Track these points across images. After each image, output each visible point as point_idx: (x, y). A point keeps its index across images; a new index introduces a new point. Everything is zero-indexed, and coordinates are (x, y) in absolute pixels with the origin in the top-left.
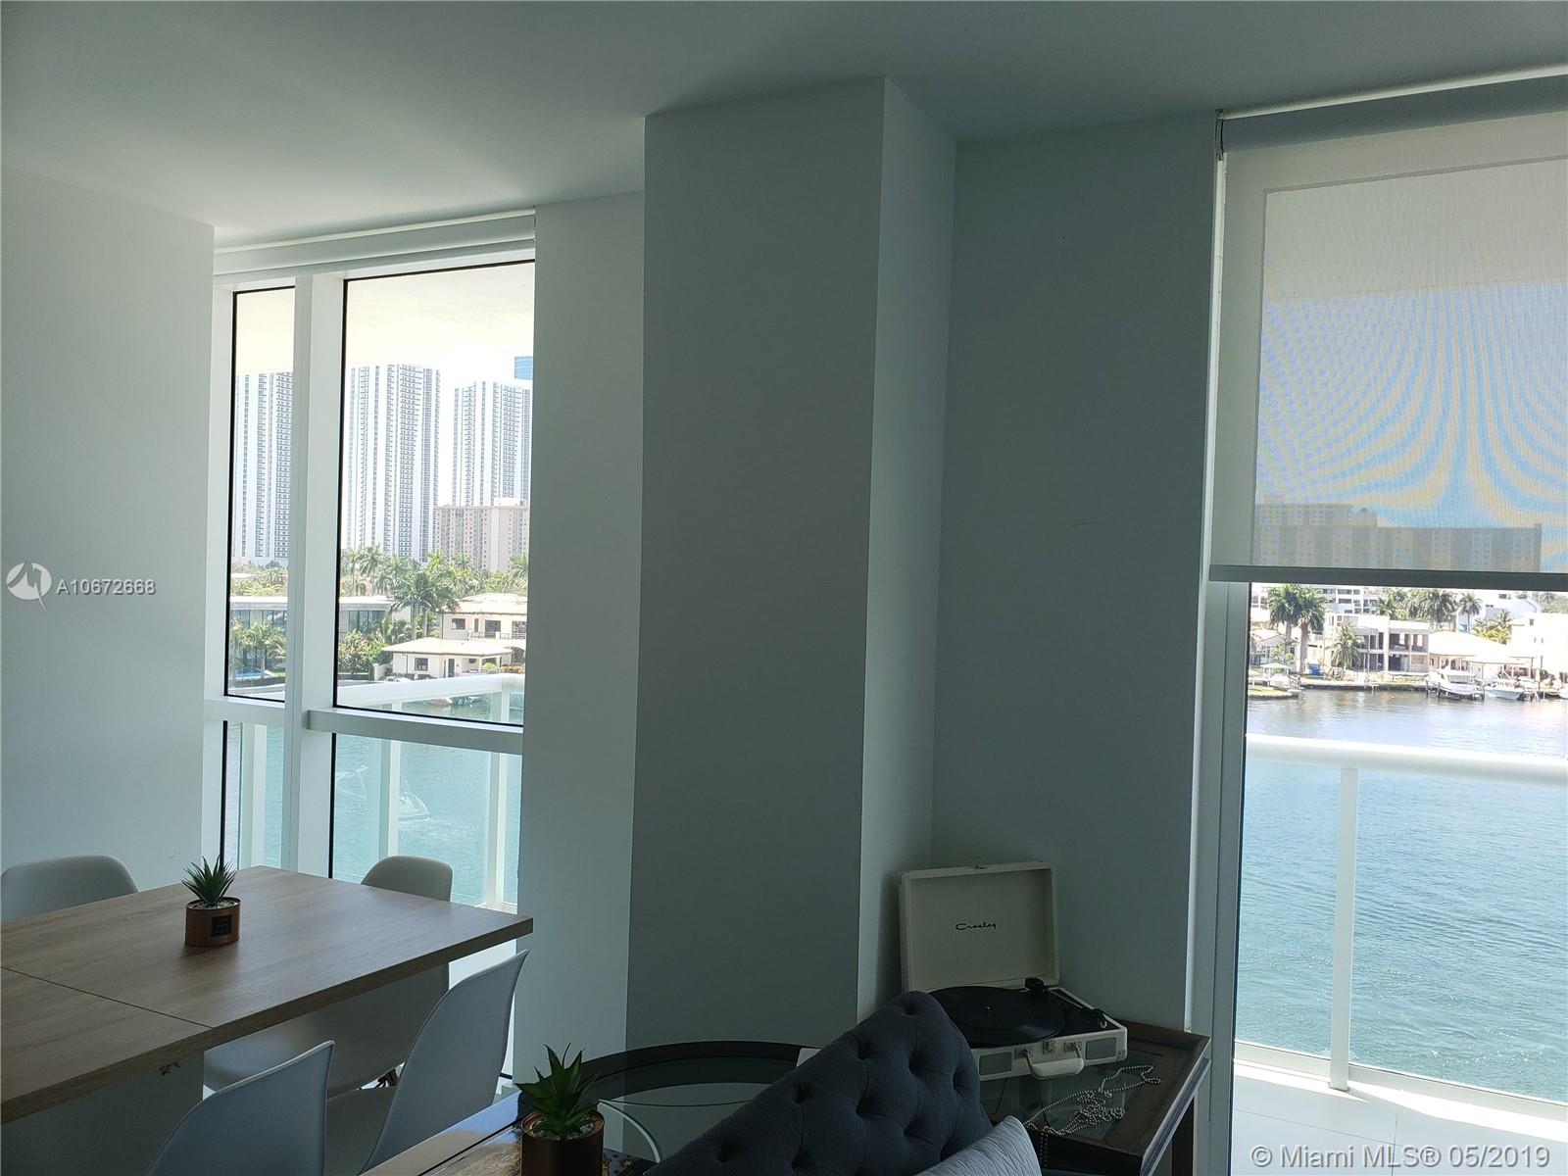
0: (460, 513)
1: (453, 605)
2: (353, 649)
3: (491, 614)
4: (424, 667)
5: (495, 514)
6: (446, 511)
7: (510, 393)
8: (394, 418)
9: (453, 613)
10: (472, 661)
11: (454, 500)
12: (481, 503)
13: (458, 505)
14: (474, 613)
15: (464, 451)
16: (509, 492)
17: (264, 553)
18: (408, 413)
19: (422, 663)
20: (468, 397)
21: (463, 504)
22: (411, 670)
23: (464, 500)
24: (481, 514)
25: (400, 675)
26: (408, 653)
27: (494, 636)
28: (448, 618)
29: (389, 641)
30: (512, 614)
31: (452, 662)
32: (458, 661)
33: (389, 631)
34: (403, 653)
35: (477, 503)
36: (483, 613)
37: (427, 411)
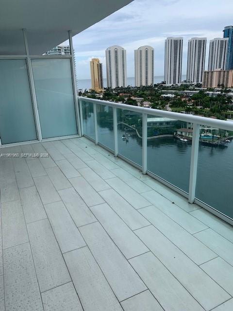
5: (215, 73)
6: (205, 72)
7: (222, 42)
8: (196, 53)
13: (209, 71)
16: (220, 67)
18: (199, 51)
22: (180, 134)
31: (186, 133)
34: (179, 131)
35: (212, 70)
37: (203, 49)
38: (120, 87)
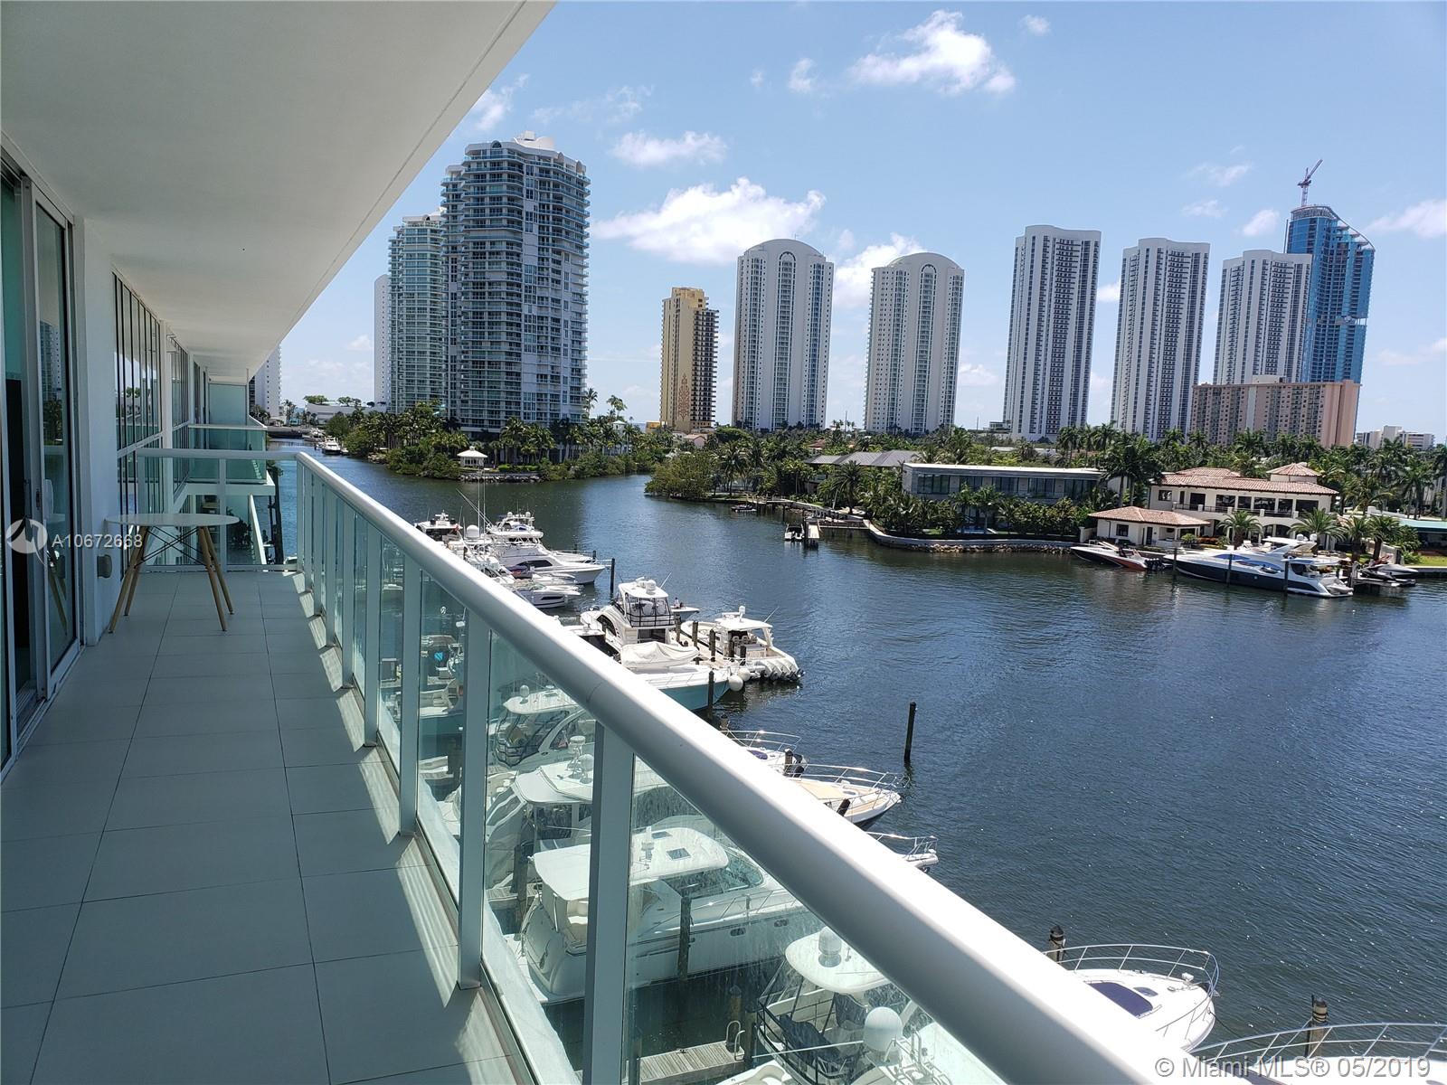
0: (1217, 391)
1: (1160, 479)
2: (1063, 513)
3: (1197, 487)
4: (1125, 533)
5: (1252, 393)
6: (1205, 388)
7: (1281, 269)
8: (1160, 303)
9: (1160, 485)
10: (1171, 531)
11: (1215, 379)
12: (1242, 381)
13: (1218, 384)
14: (1180, 486)
15: (1228, 331)
16: (1271, 368)
17: (1037, 430)
18: (1175, 299)
19: (1123, 529)
20: (1234, 277)
21: (1224, 383)
22: (1113, 534)
23: (1225, 378)
24: (1238, 392)
25: (1103, 539)
26: (1112, 519)
27: (1196, 509)
28: (1155, 490)
29: (1098, 509)
30: (1216, 488)
31: (1150, 530)
32: (1156, 529)
33: (1098, 500)
34: (1106, 519)
35: (1237, 382)
36: (1189, 486)
37: (1193, 292)
38: (792, 423)
